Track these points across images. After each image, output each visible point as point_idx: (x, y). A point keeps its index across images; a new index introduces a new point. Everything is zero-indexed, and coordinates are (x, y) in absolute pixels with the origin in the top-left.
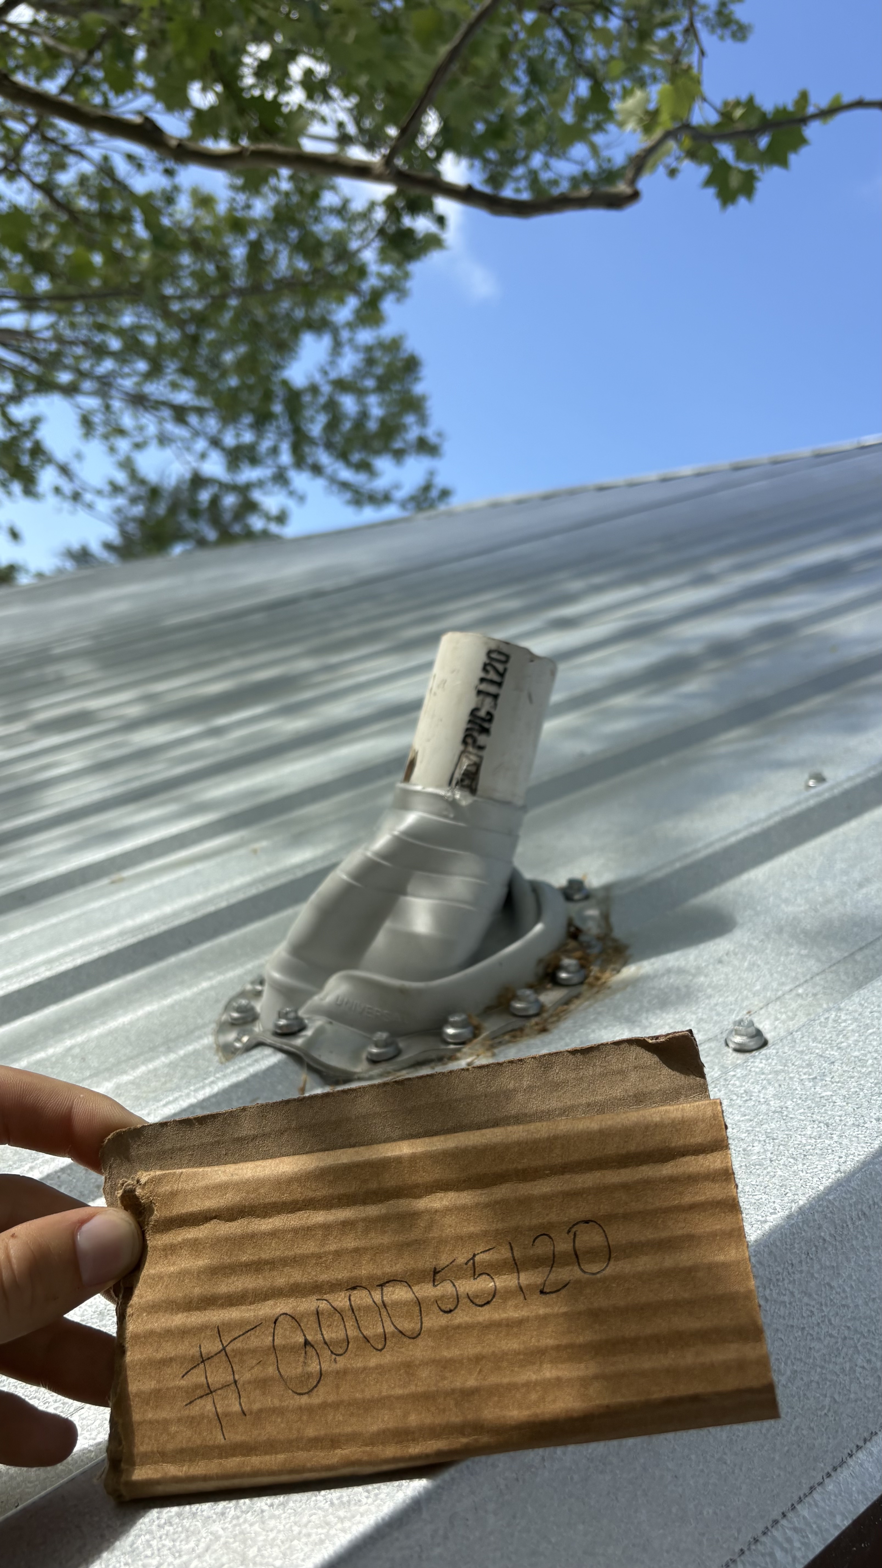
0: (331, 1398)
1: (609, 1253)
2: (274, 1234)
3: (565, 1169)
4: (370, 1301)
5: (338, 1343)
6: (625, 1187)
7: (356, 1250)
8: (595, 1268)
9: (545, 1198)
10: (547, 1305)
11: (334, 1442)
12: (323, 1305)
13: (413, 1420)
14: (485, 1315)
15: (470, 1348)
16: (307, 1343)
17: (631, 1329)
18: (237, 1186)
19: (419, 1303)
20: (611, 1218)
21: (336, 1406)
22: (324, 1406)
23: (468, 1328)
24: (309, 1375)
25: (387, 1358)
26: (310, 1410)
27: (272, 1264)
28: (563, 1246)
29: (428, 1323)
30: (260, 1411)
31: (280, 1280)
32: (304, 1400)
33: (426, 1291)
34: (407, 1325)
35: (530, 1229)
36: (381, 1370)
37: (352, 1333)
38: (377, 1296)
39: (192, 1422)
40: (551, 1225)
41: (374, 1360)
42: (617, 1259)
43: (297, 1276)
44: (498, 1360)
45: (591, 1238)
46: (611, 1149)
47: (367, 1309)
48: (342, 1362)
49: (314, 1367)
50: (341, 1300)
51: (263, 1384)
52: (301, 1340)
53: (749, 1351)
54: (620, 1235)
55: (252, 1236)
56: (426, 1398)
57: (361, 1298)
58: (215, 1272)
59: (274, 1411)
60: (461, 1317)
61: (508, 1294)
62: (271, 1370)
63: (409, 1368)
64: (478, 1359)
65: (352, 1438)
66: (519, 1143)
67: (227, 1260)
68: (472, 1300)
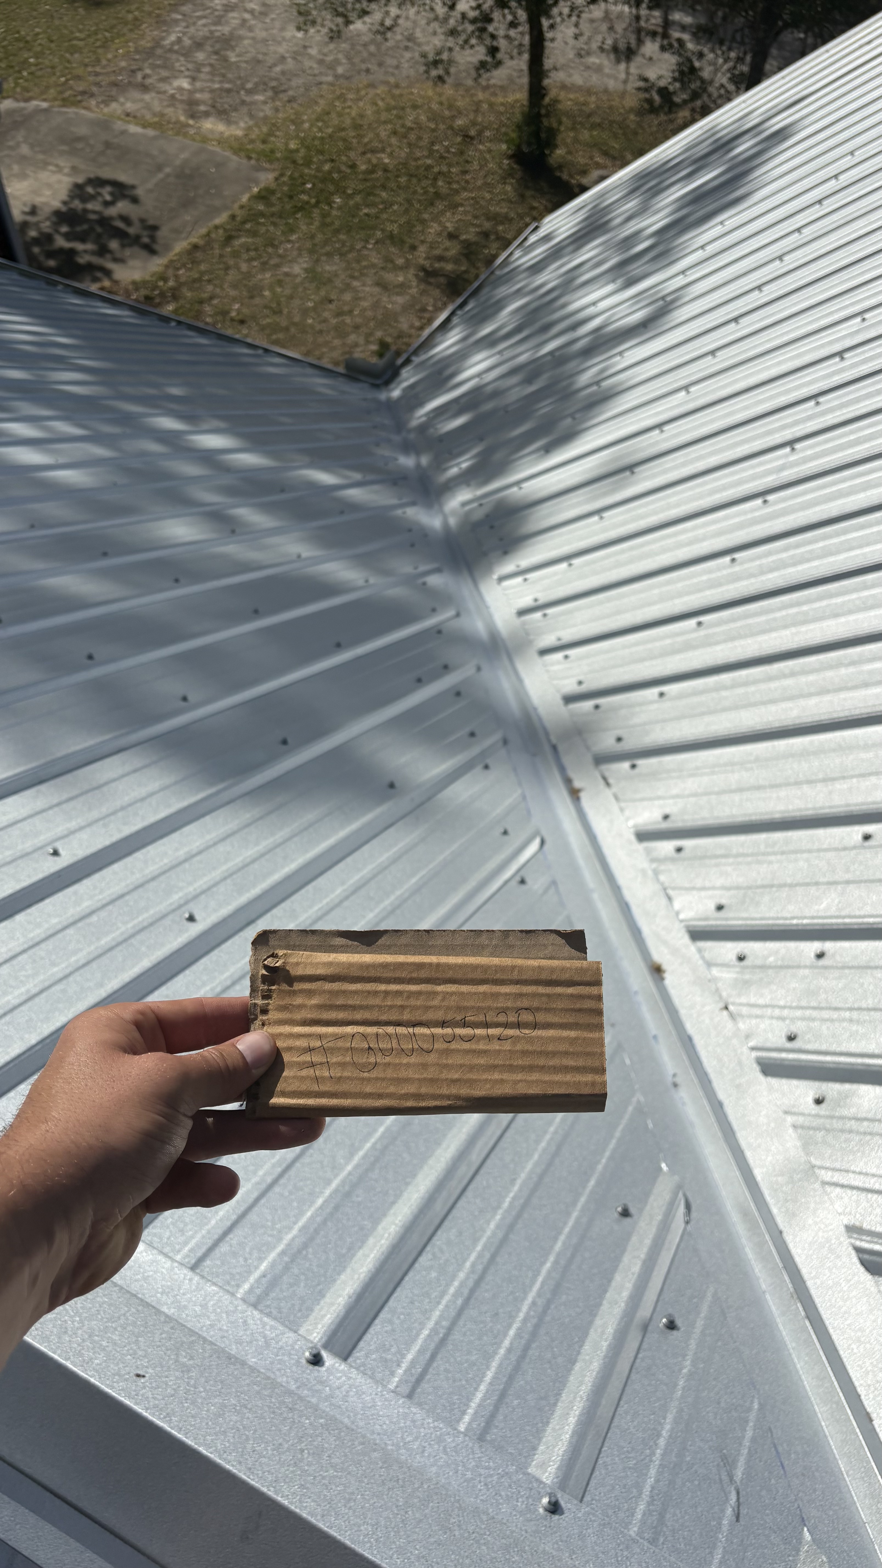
0: (381, 1075)
1: (535, 1026)
2: (356, 992)
3: (517, 982)
4: (406, 1032)
5: (386, 1050)
6: (548, 996)
7: (402, 1006)
8: (527, 1031)
9: (506, 994)
10: (500, 1045)
11: (380, 1096)
12: (381, 1031)
13: (423, 1090)
14: (466, 1046)
15: (458, 1060)
16: (370, 1048)
17: (542, 1062)
18: (339, 964)
19: (433, 1036)
20: (538, 1009)
21: (383, 1079)
22: (377, 1079)
23: (458, 1051)
24: (370, 1064)
25: (413, 1060)
26: (369, 1080)
27: (354, 1008)
28: (512, 1018)
29: (436, 1046)
30: (341, 1077)
31: (358, 1016)
32: (366, 1075)
33: (438, 1031)
34: (425, 1046)
35: (497, 1008)
36: (408, 1065)
37: (395, 1045)
38: (411, 1030)
39: (303, 1079)
40: (508, 1008)
41: (405, 1061)
42: (539, 1029)
43: (367, 1015)
44: (472, 1068)
45: (527, 1017)
46: (544, 976)
47: (405, 1035)
48: (387, 1059)
49: (372, 1060)
50: (390, 1030)
51: (343, 1065)
52: (367, 1046)
53: (597, 1078)
54: (541, 1017)
55: (344, 992)
56: (432, 1081)
57: (401, 1030)
58: (320, 1007)
59: (348, 1078)
60: (453, 1046)
61: (480, 1038)
62: (348, 1059)
63: (425, 1066)
64: (461, 1066)
65: (390, 1096)
66: (496, 966)
67: (328, 1003)
68: (462, 1038)
